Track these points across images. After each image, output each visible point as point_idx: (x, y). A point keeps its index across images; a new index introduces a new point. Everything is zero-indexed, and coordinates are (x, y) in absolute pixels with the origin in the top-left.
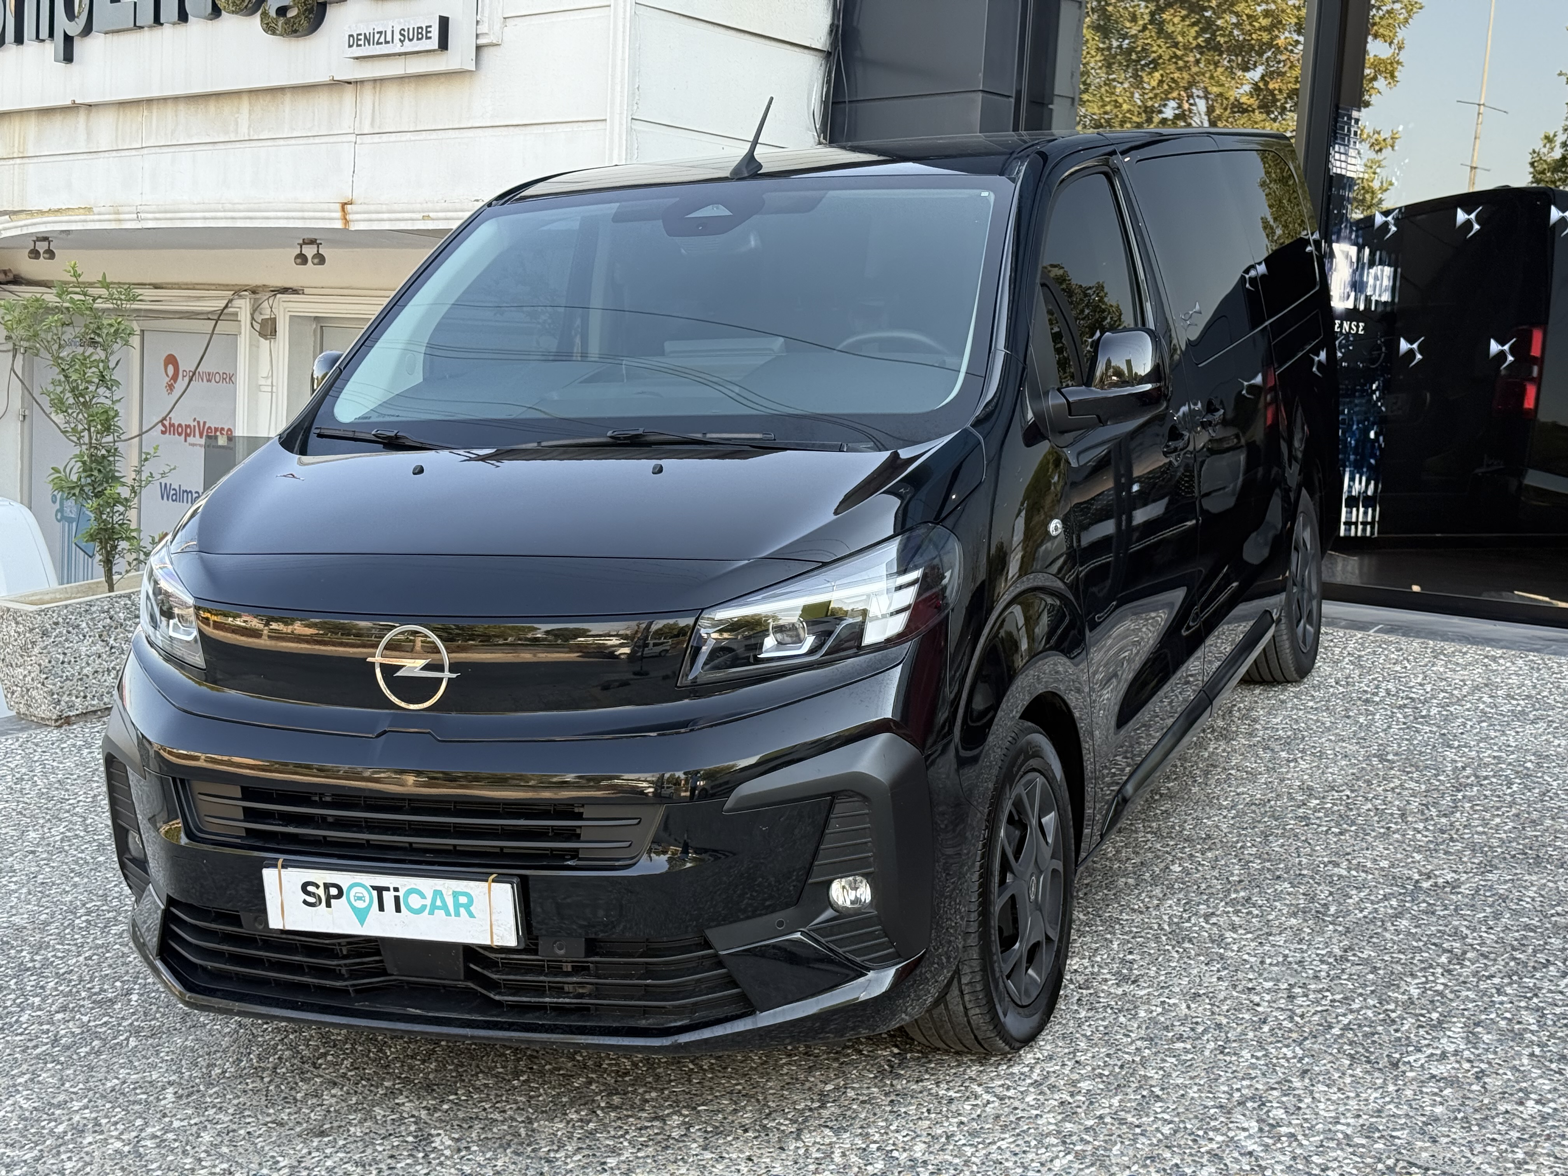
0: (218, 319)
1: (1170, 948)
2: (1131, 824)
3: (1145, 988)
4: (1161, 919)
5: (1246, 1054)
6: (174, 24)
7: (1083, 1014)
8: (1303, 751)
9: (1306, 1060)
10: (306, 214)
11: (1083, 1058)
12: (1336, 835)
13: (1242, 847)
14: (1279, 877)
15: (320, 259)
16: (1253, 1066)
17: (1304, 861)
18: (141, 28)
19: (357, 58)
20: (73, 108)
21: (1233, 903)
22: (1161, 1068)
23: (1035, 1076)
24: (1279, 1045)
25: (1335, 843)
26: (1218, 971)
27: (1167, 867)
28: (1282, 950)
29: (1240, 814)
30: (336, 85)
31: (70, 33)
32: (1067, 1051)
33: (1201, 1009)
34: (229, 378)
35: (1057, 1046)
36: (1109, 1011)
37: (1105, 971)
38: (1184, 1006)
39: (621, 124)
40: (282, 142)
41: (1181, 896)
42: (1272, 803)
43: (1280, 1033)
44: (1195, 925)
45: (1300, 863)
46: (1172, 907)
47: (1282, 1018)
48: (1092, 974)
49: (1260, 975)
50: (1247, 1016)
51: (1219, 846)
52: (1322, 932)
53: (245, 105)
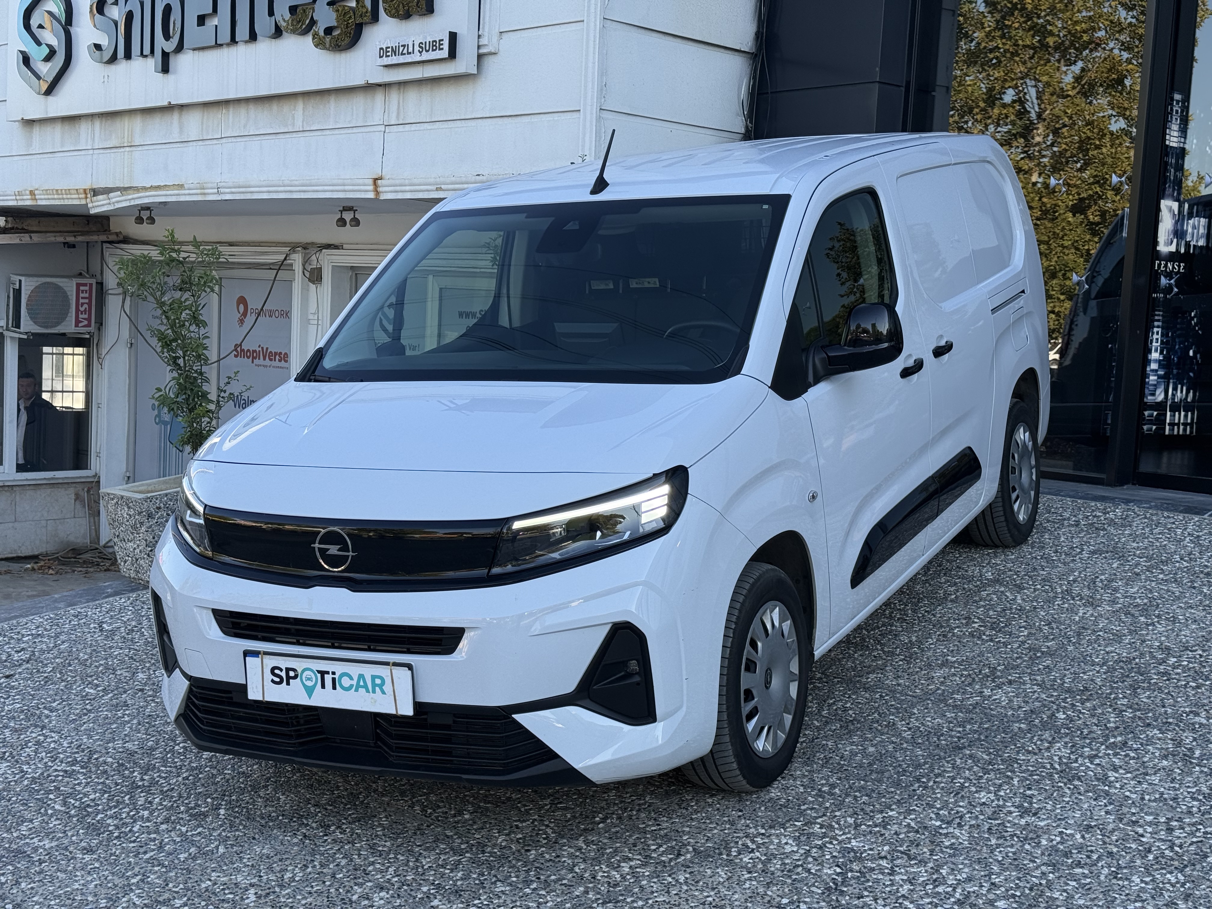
0: (279, 269)
1: (1062, 785)
2: (1020, 678)
3: (1044, 819)
4: (1053, 759)
5: (1136, 879)
6: (246, 42)
7: (994, 841)
8: (1159, 616)
9: (1188, 884)
10: (347, 188)
11: (997, 880)
12: (1193, 688)
13: (1114, 699)
14: (1149, 725)
15: (356, 222)
16: (1142, 890)
17: (1169, 711)
18: (221, 45)
19: (386, 66)
20: (169, 108)
21: (1113, 746)
22: (1065, 891)
23: (957, 895)
24: (1164, 872)
25: (1194, 695)
26: (1106, 806)
27: (1053, 715)
28: (1157, 788)
29: (1113, 669)
30: (369, 88)
31: (167, 50)
32: (982, 873)
33: (1095, 839)
34: (286, 314)
35: (974, 869)
36: (1016, 839)
37: (1009, 804)
38: (1078, 836)
39: (592, 114)
40: (328, 132)
41: (1067, 740)
42: (1137, 660)
43: (1163, 861)
44: (1081, 765)
45: (1166, 712)
46: (1060, 750)
47: (1163, 847)
48: (999, 806)
49: (1142, 810)
50: (1134, 846)
51: (1095, 696)
52: (1191, 774)
53: (300, 104)
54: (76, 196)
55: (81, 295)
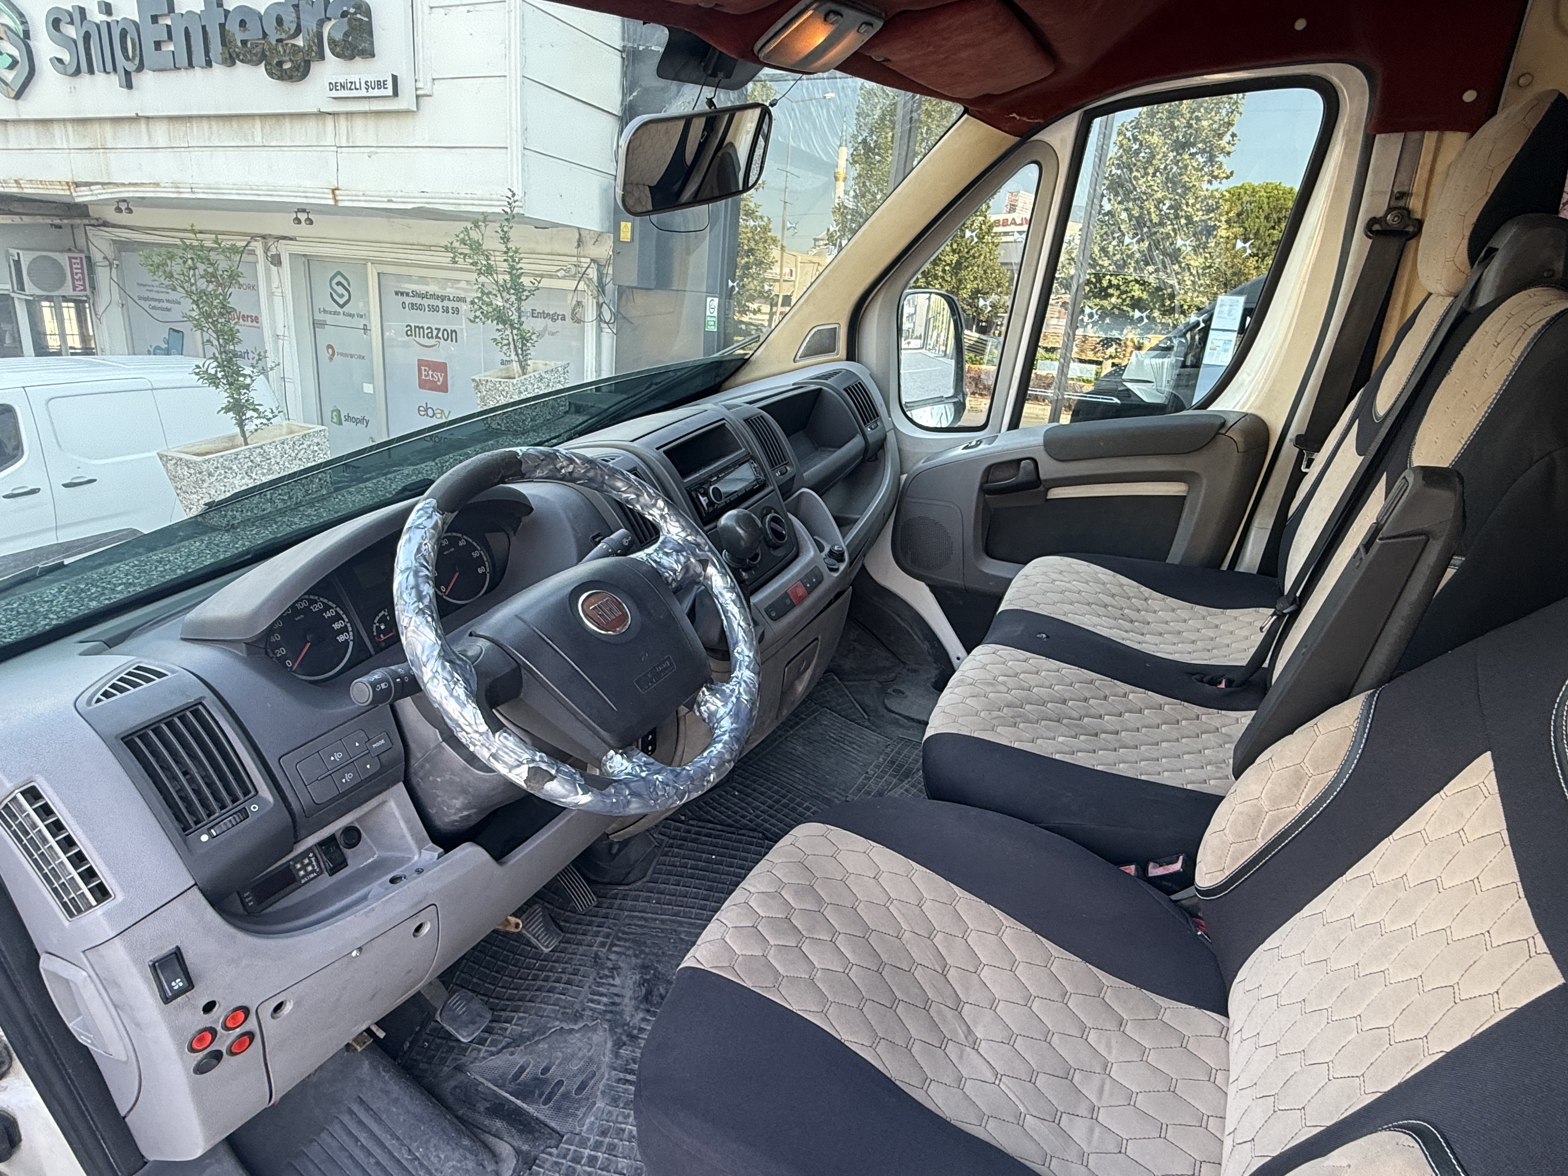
0: (243, 253)
10: (308, 195)
15: (310, 222)
18: (179, 69)
19: (335, 98)
20: (137, 118)
30: (321, 115)
34: (254, 287)
39: (517, 151)
40: (285, 149)
53: (258, 123)
54: (60, 187)
55: (74, 266)
